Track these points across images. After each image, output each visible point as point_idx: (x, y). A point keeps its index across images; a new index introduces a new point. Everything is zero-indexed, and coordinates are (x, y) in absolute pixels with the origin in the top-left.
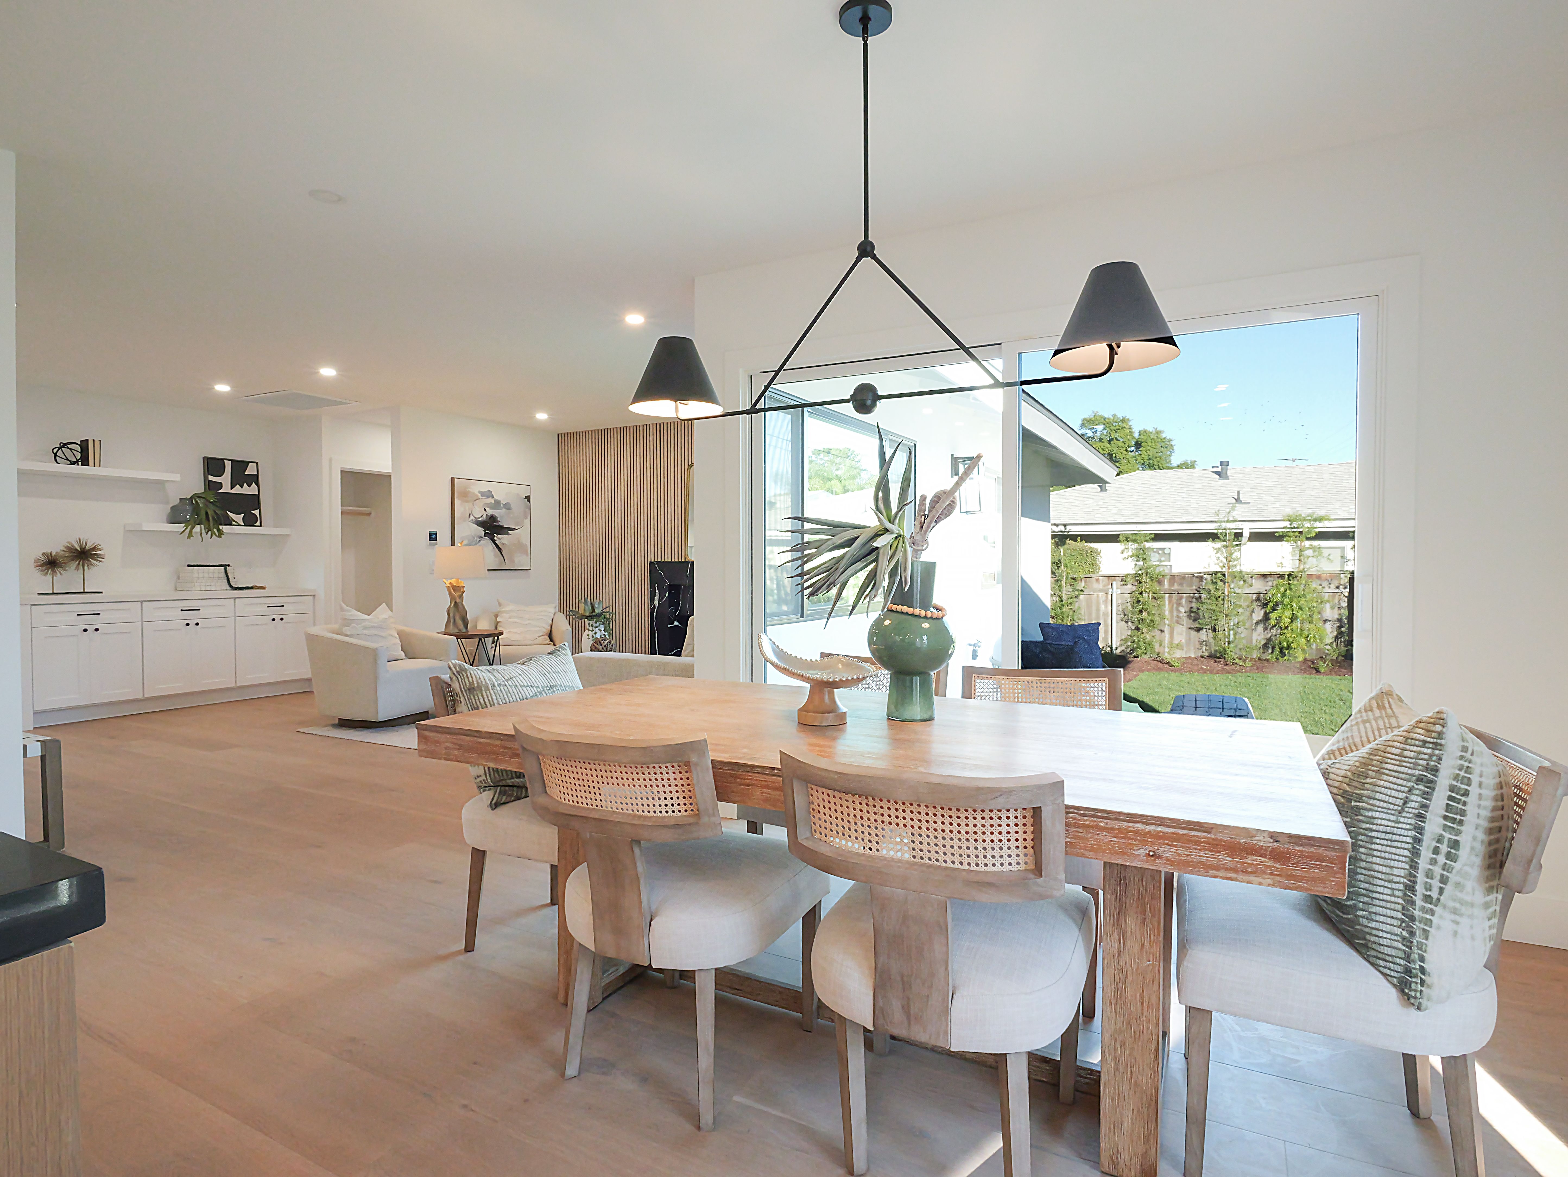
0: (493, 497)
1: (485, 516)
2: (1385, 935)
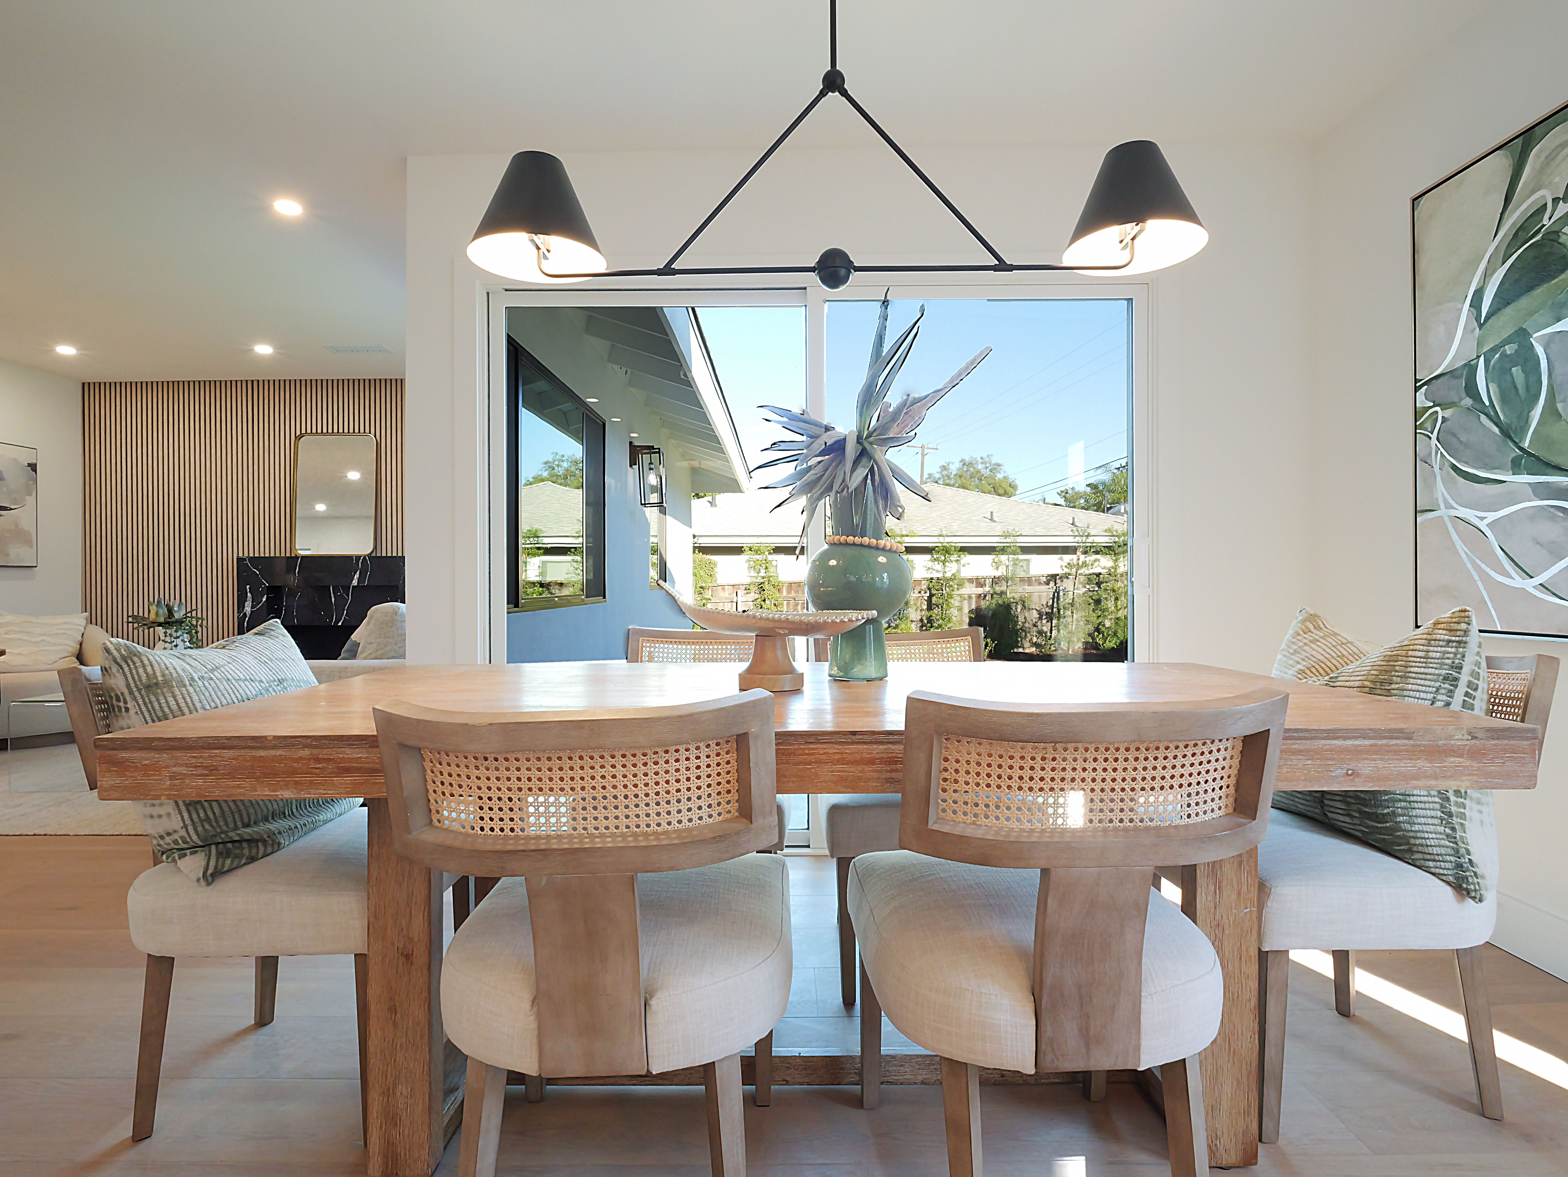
2: (1431, 836)
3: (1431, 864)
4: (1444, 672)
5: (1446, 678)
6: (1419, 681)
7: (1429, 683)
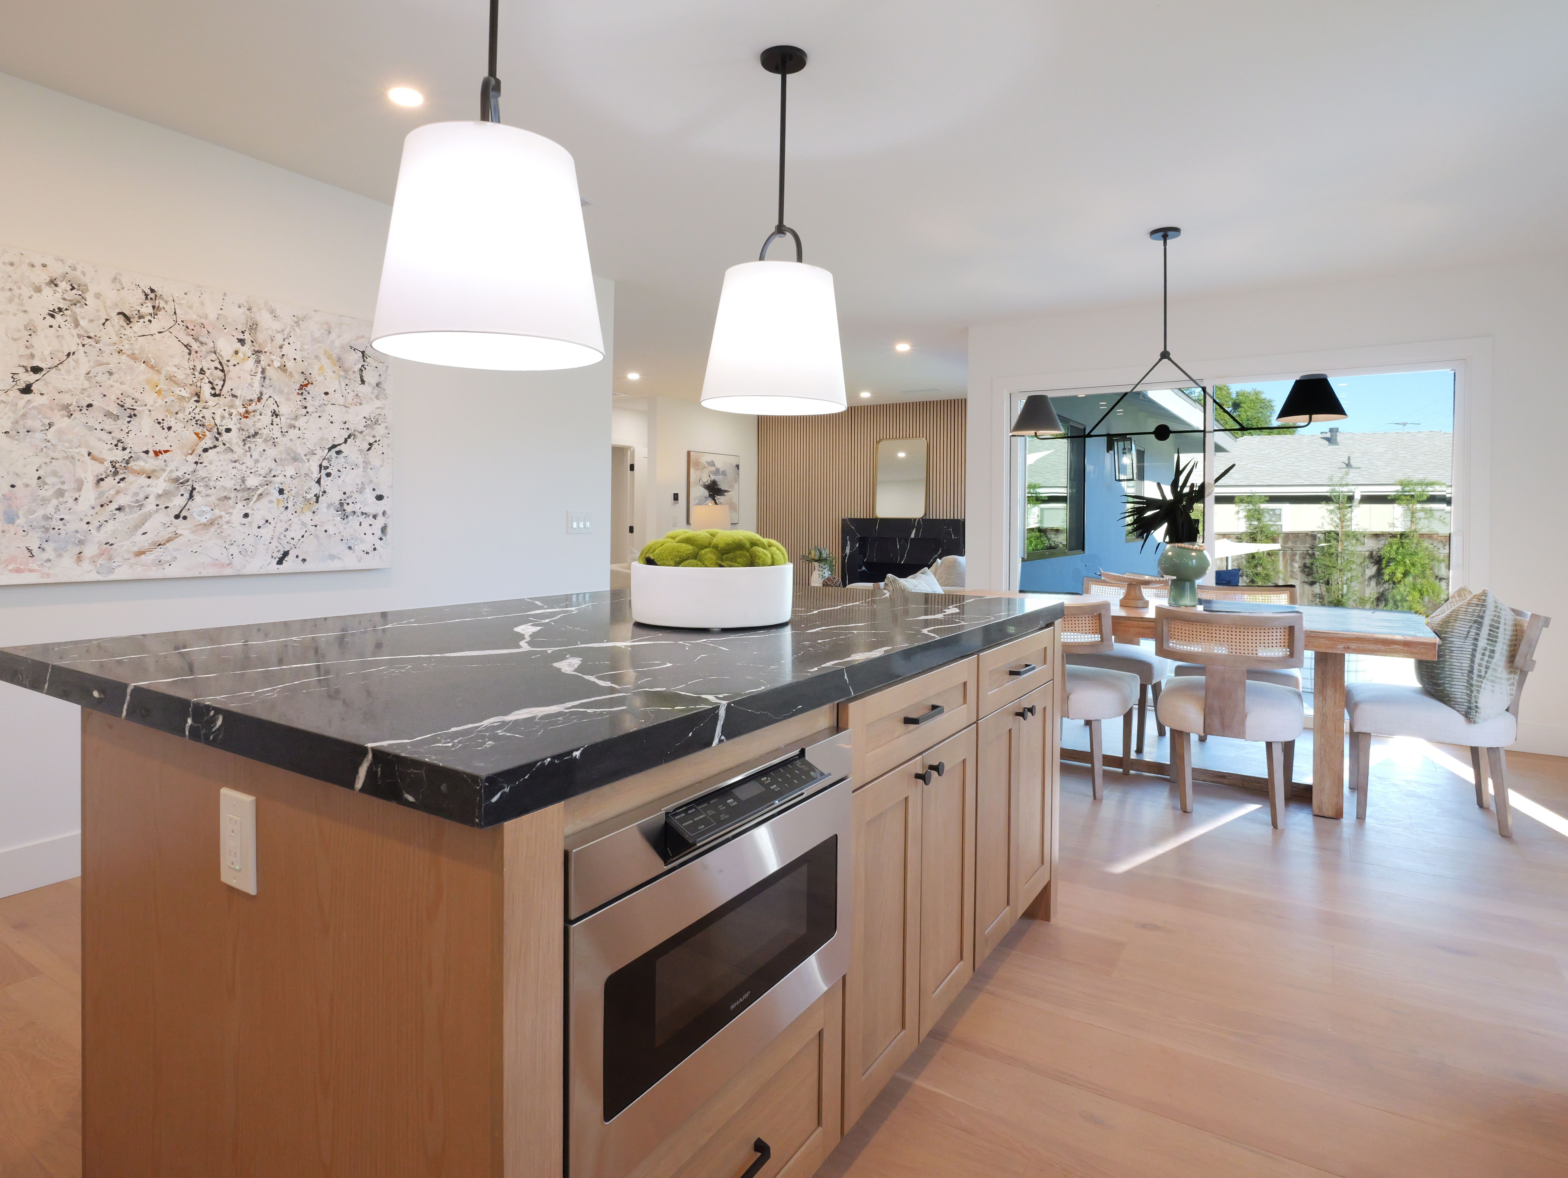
0: (714, 465)
1: (709, 481)
2: (1459, 693)
3: (1457, 706)
4: (1474, 619)
5: (1475, 622)
6: (1461, 622)
7: (1466, 623)
